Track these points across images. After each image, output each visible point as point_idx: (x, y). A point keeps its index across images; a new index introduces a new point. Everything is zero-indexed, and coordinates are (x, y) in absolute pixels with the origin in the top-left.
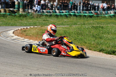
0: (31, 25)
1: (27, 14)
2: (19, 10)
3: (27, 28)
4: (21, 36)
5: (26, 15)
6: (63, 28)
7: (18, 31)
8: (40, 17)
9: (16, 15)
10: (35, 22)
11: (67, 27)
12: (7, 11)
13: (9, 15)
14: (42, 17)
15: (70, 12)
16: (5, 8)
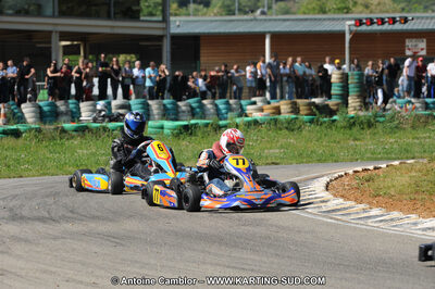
0: (393, 156)
1: (376, 117)
2: (346, 103)
3: (375, 168)
4: (356, 200)
5: (372, 121)
7: (346, 180)
8: (424, 127)
9: (334, 121)
10: (407, 144)
12: (301, 108)
13: (311, 122)
14: (433, 125)
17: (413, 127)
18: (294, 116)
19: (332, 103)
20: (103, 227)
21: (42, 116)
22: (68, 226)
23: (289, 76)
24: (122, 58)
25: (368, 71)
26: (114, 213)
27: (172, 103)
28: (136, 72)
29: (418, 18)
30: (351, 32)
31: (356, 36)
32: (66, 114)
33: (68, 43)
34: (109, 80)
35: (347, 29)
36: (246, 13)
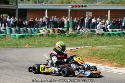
0: (82, 45)
2: (68, 30)
5: (76, 35)
6: (116, 48)
8: (91, 37)
9: (65, 35)
10: (86, 42)
11: (121, 47)
12: (56, 31)
13: (59, 35)
14: (93, 36)
15: (124, 30)
16: (54, 27)
24: (4, 15)
29: (90, 6)
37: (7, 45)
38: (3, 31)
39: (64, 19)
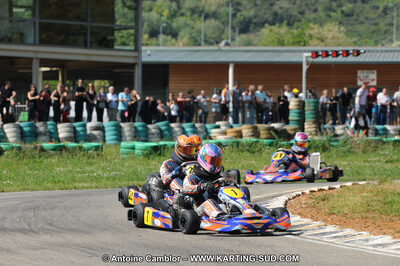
0: (346, 177)
1: (330, 141)
2: (302, 128)
3: (330, 189)
4: (312, 217)
5: (327, 145)
7: (303, 199)
8: (374, 151)
10: (359, 167)
12: (261, 132)
14: (382, 150)
17: (364, 152)
18: (254, 140)
19: (289, 128)
20: (79, 239)
21: (22, 135)
22: (47, 238)
23: (250, 103)
24: (97, 83)
25: (323, 99)
26: (89, 226)
27: (143, 126)
28: (110, 97)
29: (369, 51)
30: (308, 63)
31: (313, 67)
32: (44, 134)
33: (47, 69)
34: (85, 104)
35: (304, 60)
36: (211, 44)
37: (108, 179)
38: (95, 133)
39: (286, 94)
